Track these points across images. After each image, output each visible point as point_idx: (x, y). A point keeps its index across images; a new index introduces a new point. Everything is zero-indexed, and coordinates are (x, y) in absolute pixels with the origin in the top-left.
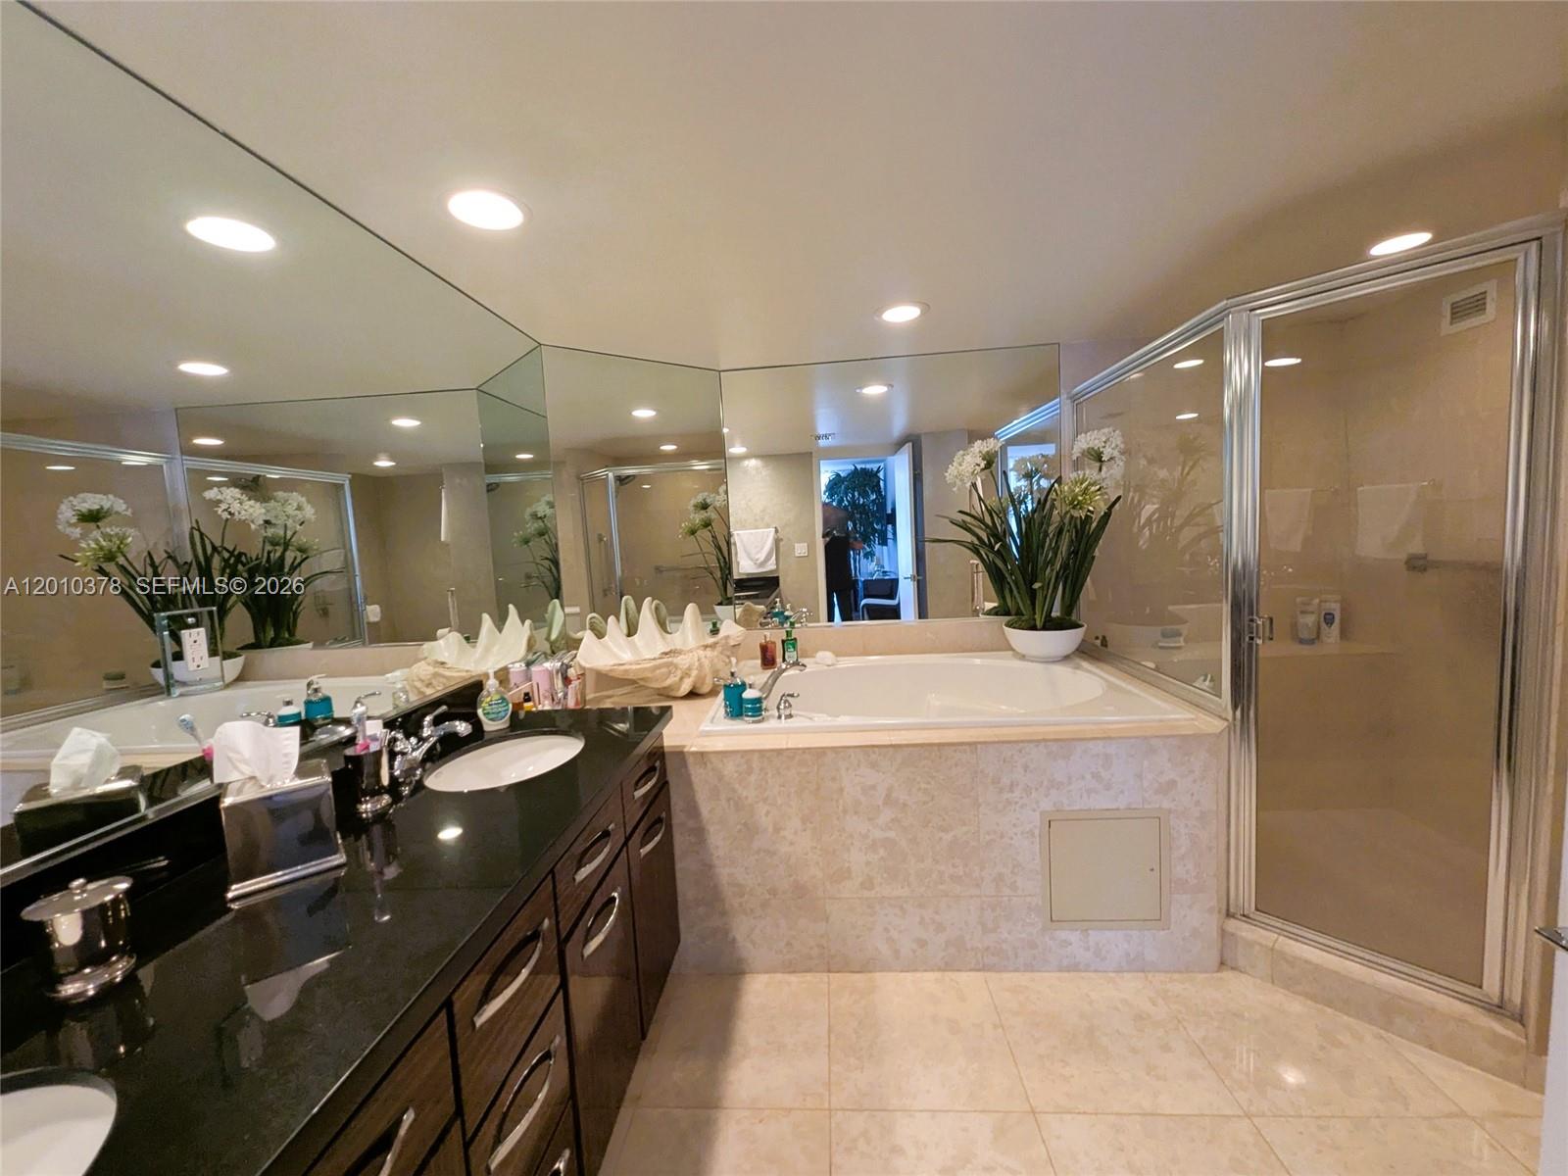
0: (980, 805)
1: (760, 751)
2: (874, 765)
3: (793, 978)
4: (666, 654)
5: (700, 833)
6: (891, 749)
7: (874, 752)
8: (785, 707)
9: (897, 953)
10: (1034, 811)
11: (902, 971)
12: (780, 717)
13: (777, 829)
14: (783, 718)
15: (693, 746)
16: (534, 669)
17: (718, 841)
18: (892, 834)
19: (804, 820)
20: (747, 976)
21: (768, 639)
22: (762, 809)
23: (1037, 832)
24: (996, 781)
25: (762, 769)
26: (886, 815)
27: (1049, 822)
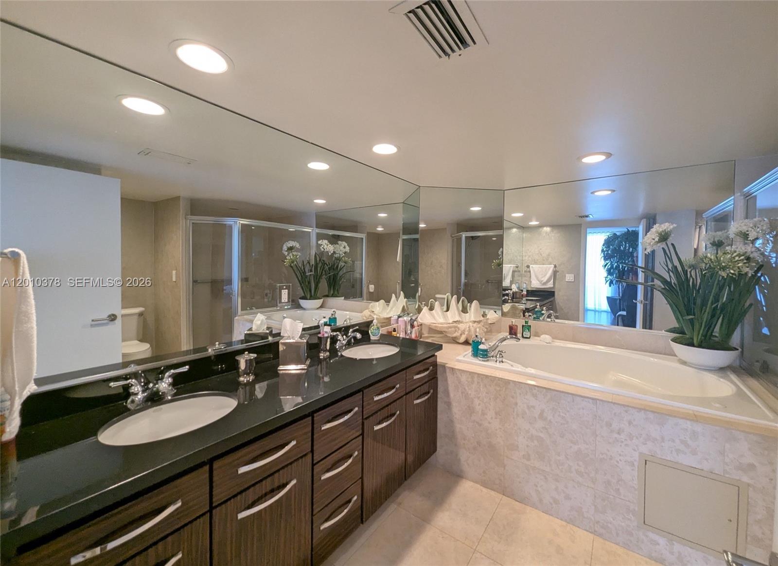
0: (597, 436)
1: (478, 374)
2: (535, 396)
3: (484, 490)
4: (455, 322)
5: (449, 404)
6: (544, 390)
7: (535, 389)
8: (500, 357)
9: (541, 501)
10: (634, 450)
11: (543, 512)
12: (496, 361)
13: (483, 414)
14: (498, 362)
15: (451, 364)
16: (399, 319)
17: (457, 410)
18: (542, 435)
19: (496, 413)
20: (463, 479)
21: (513, 324)
22: (477, 402)
23: (636, 464)
24: (609, 425)
25: (478, 383)
26: (540, 424)
27: (646, 461)
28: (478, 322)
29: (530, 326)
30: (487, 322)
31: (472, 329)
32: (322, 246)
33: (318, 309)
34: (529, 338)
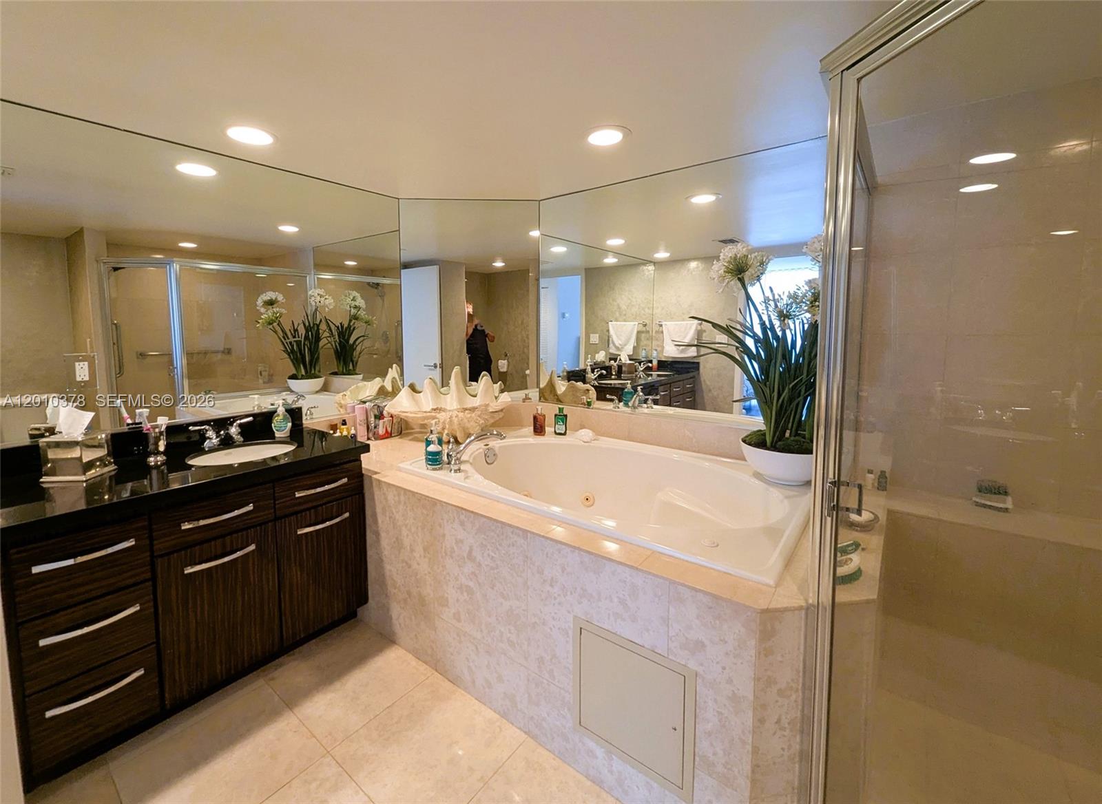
0: (528, 588)
2: (462, 524)
3: (414, 662)
4: (435, 410)
5: (377, 534)
7: (462, 514)
9: (474, 682)
10: (569, 612)
11: (476, 699)
12: (451, 470)
13: (412, 551)
14: (453, 471)
15: (388, 477)
16: (357, 406)
17: (385, 542)
18: (471, 584)
19: (425, 550)
20: (396, 646)
21: (539, 412)
22: (405, 532)
23: (570, 633)
24: (541, 572)
26: (469, 568)
27: (581, 628)
28: (470, 410)
29: (566, 416)
30: (486, 410)
31: (455, 420)
32: (313, 298)
33: (317, 392)
34: (564, 434)
